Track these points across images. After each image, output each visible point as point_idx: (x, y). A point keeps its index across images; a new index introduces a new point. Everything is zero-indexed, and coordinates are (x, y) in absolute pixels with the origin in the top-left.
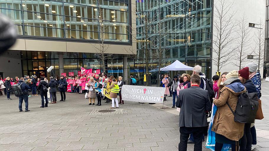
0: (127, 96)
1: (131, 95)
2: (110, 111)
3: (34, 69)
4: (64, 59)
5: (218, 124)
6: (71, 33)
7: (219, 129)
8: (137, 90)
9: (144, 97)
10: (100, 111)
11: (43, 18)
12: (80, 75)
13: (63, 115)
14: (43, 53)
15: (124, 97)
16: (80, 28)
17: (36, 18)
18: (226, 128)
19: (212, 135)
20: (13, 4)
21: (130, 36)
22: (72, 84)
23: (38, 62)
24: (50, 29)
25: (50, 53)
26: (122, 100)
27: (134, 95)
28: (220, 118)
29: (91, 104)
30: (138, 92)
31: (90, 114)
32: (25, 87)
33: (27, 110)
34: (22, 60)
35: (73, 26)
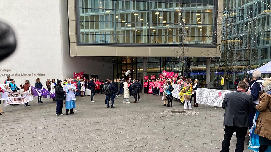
0: (201, 99)
1: (205, 98)
2: (181, 112)
3: (123, 72)
4: (147, 63)
5: (260, 127)
6: (157, 38)
7: (261, 132)
8: (212, 93)
9: (219, 100)
10: (171, 112)
11: (133, 25)
12: (161, 78)
13: (139, 112)
14: (131, 58)
15: (199, 100)
16: (166, 33)
17: (127, 26)
18: (268, 131)
19: (255, 138)
20: (109, 15)
21: (215, 38)
22: (152, 87)
23: (126, 66)
24: (139, 36)
25: (137, 58)
26: (196, 102)
27: (208, 99)
28: (262, 122)
29: (165, 105)
30: (212, 96)
31: (162, 113)
32: (112, 87)
33: (113, 107)
34: (113, 64)
35: (160, 31)
